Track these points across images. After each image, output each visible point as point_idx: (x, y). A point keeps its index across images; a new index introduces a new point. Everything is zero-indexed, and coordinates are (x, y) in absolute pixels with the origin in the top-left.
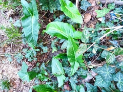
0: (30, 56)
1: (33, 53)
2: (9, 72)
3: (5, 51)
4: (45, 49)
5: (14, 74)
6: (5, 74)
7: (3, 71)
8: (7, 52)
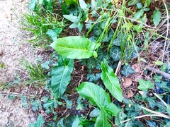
0: (50, 107)
1: (53, 105)
2: (18, 117)
3: (21, 90)
4: (69, 104)
5: (22, 120)
6: (12, 119)
7: (11, 115)
8: (23, 92)
